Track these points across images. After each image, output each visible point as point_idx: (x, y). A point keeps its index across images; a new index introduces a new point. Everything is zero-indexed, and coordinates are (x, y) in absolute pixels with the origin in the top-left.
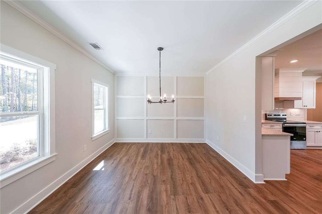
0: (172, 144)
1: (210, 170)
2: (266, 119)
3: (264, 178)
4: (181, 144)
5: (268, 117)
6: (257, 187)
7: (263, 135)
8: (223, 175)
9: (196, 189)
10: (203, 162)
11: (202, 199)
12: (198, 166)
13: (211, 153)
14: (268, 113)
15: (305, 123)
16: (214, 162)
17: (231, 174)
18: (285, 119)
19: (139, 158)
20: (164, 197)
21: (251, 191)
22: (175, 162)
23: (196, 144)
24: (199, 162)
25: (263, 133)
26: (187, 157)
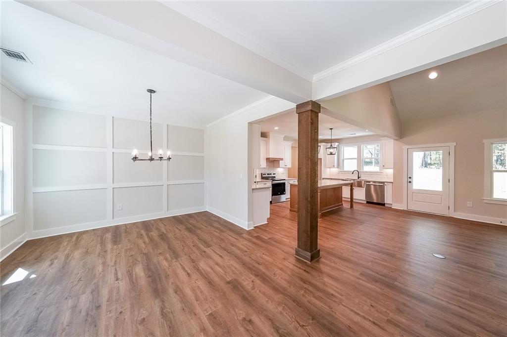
0: (161, 220)
1: (211, 231)
2: (262, 178)
3: (254, 225)
4: (174, 217)
5: (263, 176)
6: (249, 232)
7: (253, 189)
8: (223, 232)
9: (199, 248)
10: (204, 227)
11: (205, 252)
12: (199, 232)
13: (213, 218)
14: (263, 172)
15: (285, 180)
16: (216, 225)
17: (230, 229)
18: (275, 177)
19: (109, 246)
20: (165, 263)
21: (244, 235)
22: (170, 235)
23: (195, 213)
24: (200, 229)
25: (253, 188)
26: (185, 227)
